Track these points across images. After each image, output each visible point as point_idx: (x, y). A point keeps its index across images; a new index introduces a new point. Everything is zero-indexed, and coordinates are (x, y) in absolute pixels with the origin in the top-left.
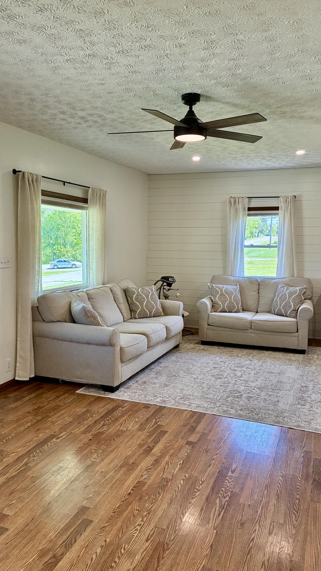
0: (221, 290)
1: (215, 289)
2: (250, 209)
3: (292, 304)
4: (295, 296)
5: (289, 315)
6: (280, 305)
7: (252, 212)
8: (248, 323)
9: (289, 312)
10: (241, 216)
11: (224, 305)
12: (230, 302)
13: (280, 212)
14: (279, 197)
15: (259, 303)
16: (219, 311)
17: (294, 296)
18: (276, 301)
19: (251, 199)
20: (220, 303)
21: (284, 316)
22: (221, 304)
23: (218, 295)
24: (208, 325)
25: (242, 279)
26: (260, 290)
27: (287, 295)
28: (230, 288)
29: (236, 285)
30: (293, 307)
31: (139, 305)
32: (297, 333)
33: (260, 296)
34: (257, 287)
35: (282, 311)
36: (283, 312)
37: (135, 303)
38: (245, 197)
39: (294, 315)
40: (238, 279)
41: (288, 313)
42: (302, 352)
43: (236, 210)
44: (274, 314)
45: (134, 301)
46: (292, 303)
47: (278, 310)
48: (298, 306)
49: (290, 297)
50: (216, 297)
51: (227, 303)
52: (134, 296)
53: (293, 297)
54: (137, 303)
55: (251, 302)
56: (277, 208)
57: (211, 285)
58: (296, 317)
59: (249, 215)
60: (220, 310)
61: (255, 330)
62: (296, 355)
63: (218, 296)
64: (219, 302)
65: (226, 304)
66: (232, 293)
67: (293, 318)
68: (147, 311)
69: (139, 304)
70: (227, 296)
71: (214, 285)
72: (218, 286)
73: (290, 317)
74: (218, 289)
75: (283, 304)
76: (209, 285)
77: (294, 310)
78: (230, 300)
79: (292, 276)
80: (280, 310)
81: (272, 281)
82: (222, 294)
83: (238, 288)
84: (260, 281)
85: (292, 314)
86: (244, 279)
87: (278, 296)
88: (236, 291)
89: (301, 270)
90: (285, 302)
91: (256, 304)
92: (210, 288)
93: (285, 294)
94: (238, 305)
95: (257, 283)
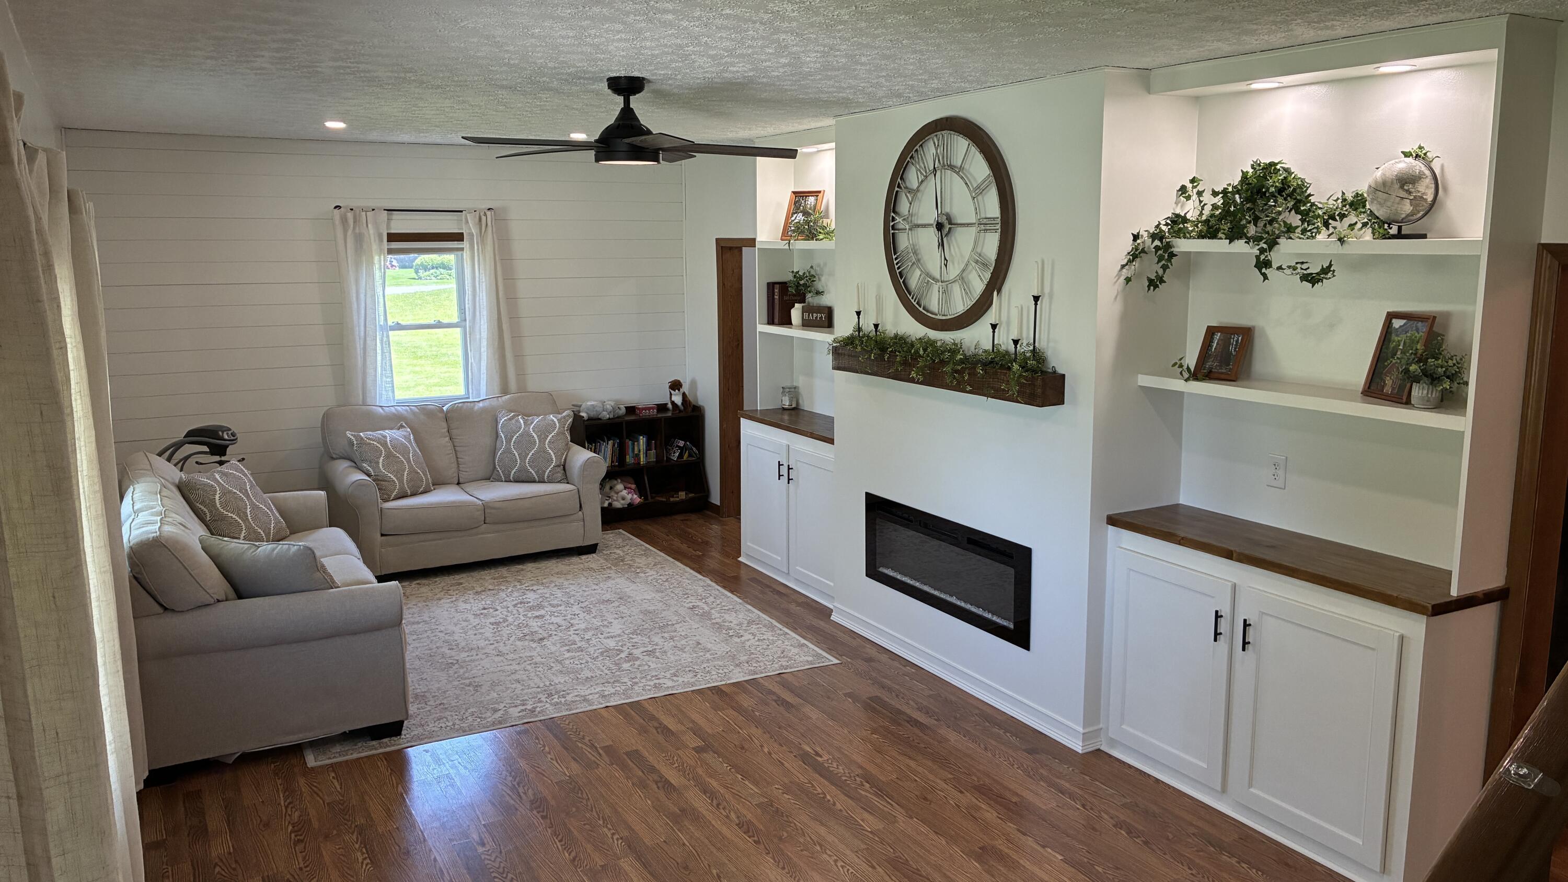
0: (384, 444)
1: (370, 444)
2: (392, 237)
3: (552, 454)
4: (553, 434)
5: (548, 477)
6: (523, 458)
7: (395, 245)
8: (478, 511)
9: (548, 471)
10: (376, 258)
11: (401, 481)
12: (412, 471)
13: (465, 244)
14: (461, 211)
15: (457, 461)
16: (393, 496)
17: (550, 436)
18: (508, 451)
19: (391, 214)
20: (392, 477)
21: (534, 482)
22: (394, 479)
23: (382, 458)
24: (382, 535)
25: (406, 411)
26: (454, 432)
27: (534, 434)
28: (391, 434)
29: (402, 426)
30: (554, 459)
31: (239, 520)
32: (580, 513)
33: (455, 444)
34: (444, 424)
35: (531, 470)
36: (533, 472)
37: (226, 516)
38: (379, 209)
39: (559, 476)
40: (396, 410)
41: (546, 474)
42: (591, 549)
43: (359, 239)
44: (506, 481)
45: (222, 510)
46: (550, 451)
47: (519, 471)
48: (564, 457)
49: (542, 439)
50: (378, 463)
51: (406, 475)
52: (217, 497)
53: (549, 438)
54: (230, 515)
55: (445, 461)
56: (459, 237)
57: (354, 436)
58: (566, 479)
59: (390, 251)
60: (395, 493)
61: (495, 523)
62: (584, 557)
63: (381, 461)
64: (389, 475)
65: (405, 477)
66: (405, 451)
67: (559, 482)
68: (259, 530)
69: (237, 519)
70: (401, 457)
71: (361, 434)
72: (373, 436)
73: (550, 481)
74: (375, 443)
75: (529, 456)
76: (351, 437)
77: (558, 466)
78: (409, 466)
79: (505, 391)
80: (523, 469)
81: (476, 408)
82: (389, 455)
83: (410, 434)
84: (448, 411)
85: (556, 475)
86: (410, 409)
87: (509, 441)
88: (410, 441)
89: (521, 374)
90: (533, 452)
91: (454, 465)
92: (355, 442)
93: (527, 434)
94: (425, 475)
95: (441, 415)
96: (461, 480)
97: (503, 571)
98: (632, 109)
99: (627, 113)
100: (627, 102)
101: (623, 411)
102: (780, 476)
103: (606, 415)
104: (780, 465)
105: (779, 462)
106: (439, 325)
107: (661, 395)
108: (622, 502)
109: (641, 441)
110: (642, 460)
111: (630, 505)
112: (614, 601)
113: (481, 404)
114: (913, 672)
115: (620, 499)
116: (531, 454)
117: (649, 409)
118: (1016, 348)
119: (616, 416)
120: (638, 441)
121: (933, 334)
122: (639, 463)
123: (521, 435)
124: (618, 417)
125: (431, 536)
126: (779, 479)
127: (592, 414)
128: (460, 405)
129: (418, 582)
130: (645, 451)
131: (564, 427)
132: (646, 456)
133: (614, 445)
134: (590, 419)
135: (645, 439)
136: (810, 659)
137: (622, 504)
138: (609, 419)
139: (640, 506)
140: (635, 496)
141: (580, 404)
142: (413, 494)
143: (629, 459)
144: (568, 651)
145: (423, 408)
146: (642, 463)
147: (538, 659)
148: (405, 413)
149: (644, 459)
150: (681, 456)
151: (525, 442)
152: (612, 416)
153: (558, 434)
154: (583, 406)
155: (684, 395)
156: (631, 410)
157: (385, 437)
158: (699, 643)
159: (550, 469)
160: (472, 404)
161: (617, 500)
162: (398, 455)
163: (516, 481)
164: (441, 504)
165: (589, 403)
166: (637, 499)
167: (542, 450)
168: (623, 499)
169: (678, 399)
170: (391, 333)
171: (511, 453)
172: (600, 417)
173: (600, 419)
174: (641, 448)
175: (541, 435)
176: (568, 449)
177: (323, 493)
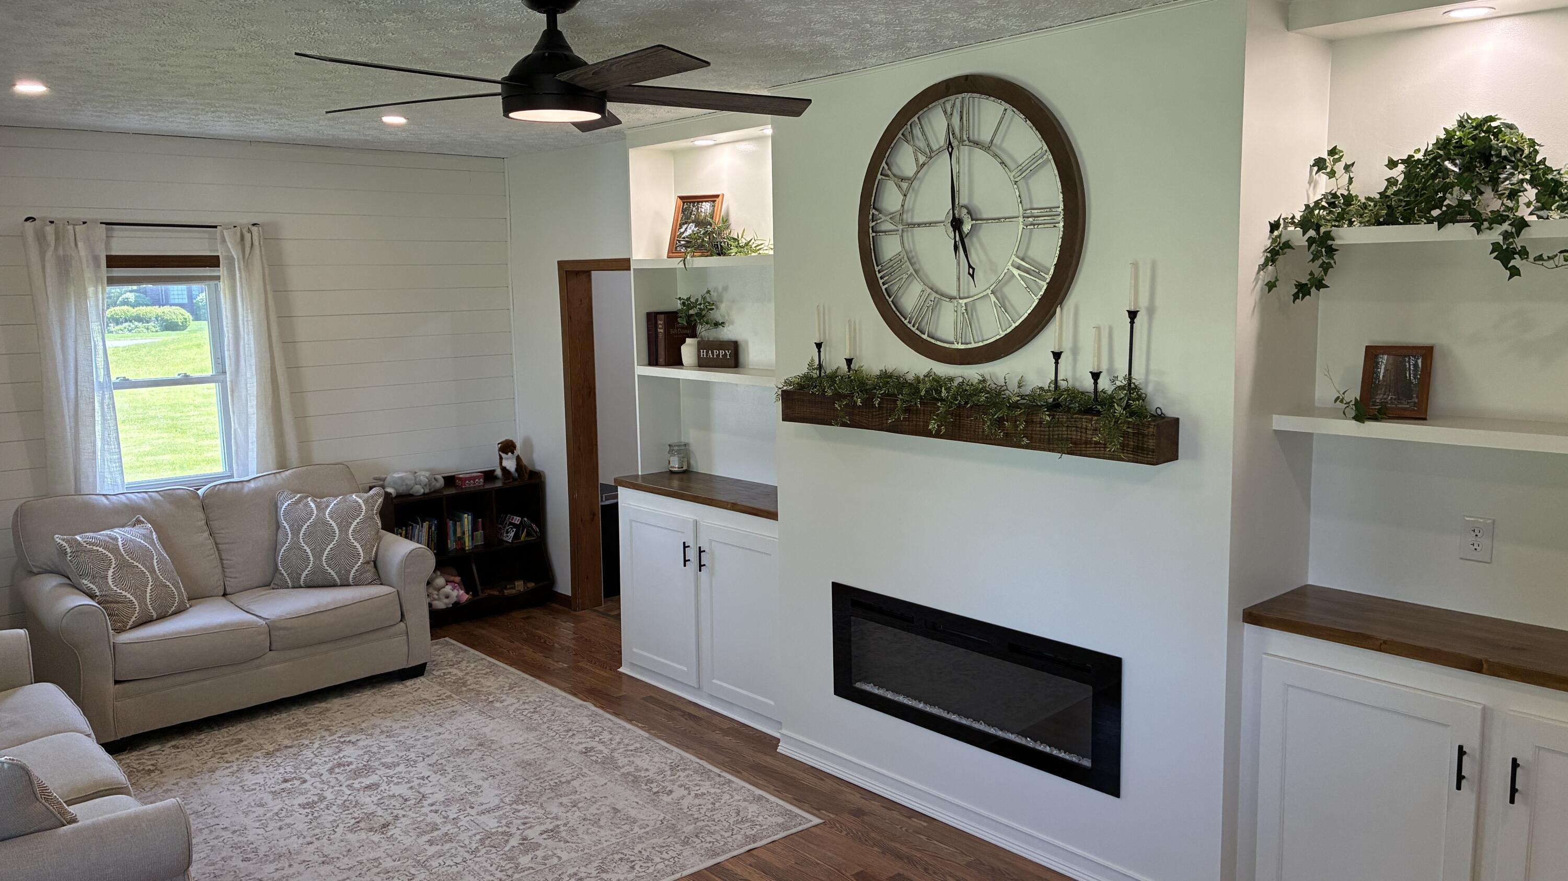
0: (115, 550)
1: (92, 551)
2: (114, 262)
3: (358, 546)
4: (358, 520)
5: (354, 578)
6: (318, 556)
7: (118, 272)
8: (260, 634)
9: (354, 571)
10: (91, 290)
11: (142, 600)
12: (159, 585)
13: (222, 271)
14: (215, 227)
15: (222, 564)
16: (131, 623)
17: (355, 523)
18: (295, 546)
19: (113, 230)
20: (129, 596)
21: (334, 585)
22: (132, 598)
23: (112, 570)
24: (116, 682)
25: (144, 499)
26: (215, 524)
27: (331, 522)
28: (121, 534)
29: (139, 522)
30: (362, 555)
32: (402, 624)
33: (218, 541)
34: (201, 515)
35: (330, 571)
36: (333, 573)
38: (94, 221)
39: (369, 575)
40: (128, 498)
41: (352, 574)
42: (418, 671)
43: (64, 266)
44: (294, 587)
46: (356, 544)
47: (313, 573)
48: (375, 550)
49: (344, 528)
50: (106, 577)
51: (149, 591)
53: (353, 526)
55: (204, 565)
56: (213, 262)
57: (67, 541)
58: (379, 579)
59: (112, 281)
60: (133, 619)
61: (284, 649)
62: (409, 683)
63: (110, 574)
64: (124, 593)
65: (148, 595)
66: (144, 556)
67: (370, 584)
70: (140, 566)
71: (78, 537)
72: (96, 538)
73: (357, 583)
74: (101, 549)
75: (326, 552)
76: (62, 542)
77: (368, 563)
78: (152, 577)
79: (282, 465)
80: (318, 569)
81: (246, 489)
82: (123, 565)
83: (151, 532)
84: (206, 496)
85: (365, 575)
86: (150, 497)
87: (296, 533)
88: (152, 543)
89: (304, 442)
90: (331, 546)
91: (219, 570)
92: (69, 550)
93: (321, 522)
94: (177, 588)
95: (195, 502)
96: (229, 590)
97: (299, 714)
98: (560, 33)
99: (552, 37)
100: (552, 22)
101: (441, 482)
102: (685, 561)
103: (419, 490)
104: (685, 547)
105: (684, 543)
106: (186, 380)
107: (489, 460)
108: (446, 601)
109: (466, 520)
110: (467, 544)
111: (456, 604)
112: (473, 751)
113: (252, 485)
114: (924, 826)
115: (442, 597)
116: (328, 549)
117: (474, 478)
118: (1096, 383)
119: (433, 490)
120: (461, 520)
121: (943, 370)
122: (463, 549)
123: (314, 524)
124: (435, 492)
125: (193, 676)
126: (685, 566)
127: (402, 489)
128: (222, 487)
129: (173, 743)
130: (470, 533)
131: (372, 510)
132: (473, 539)
133: (430, 528)
134: (399, 496)
135: (470, 517)
136: (780, 820)
137: (446, 604)
138: (424, 494)
139: (469, 604)
140: (462, 592)
141: (384, 476)
142: (162, 617)
143: (452, 545)
144: (431, 843)
145: (169, 494)
146: (467, 548)
147: (388, 863)
148: (143, 503)
149: (470, 543)
150: (517, 536)
151: (320, 532)
152: (427, 491)
153: (363, 522)
154: (389, 479)
155: (518, 459)
156: (450, 480)
157: (116, 539)
158: (616, 811)
159: (356, 567)
160: (240, 485)
161: (439, 599)
162: (136, 564)
163: (308, 587)
164: (205, 629)
165: (396, 475)
166: (464, 597)
167: (344, 542)
168: (447, 597)
169: (510, 464)
170: (115, 392)
171: (301, 549)
172: (411, 492)
173: (411, 495)
174: (466, 529)
175: (341, 522)
176: (380, 539)
177: (22, 632)
